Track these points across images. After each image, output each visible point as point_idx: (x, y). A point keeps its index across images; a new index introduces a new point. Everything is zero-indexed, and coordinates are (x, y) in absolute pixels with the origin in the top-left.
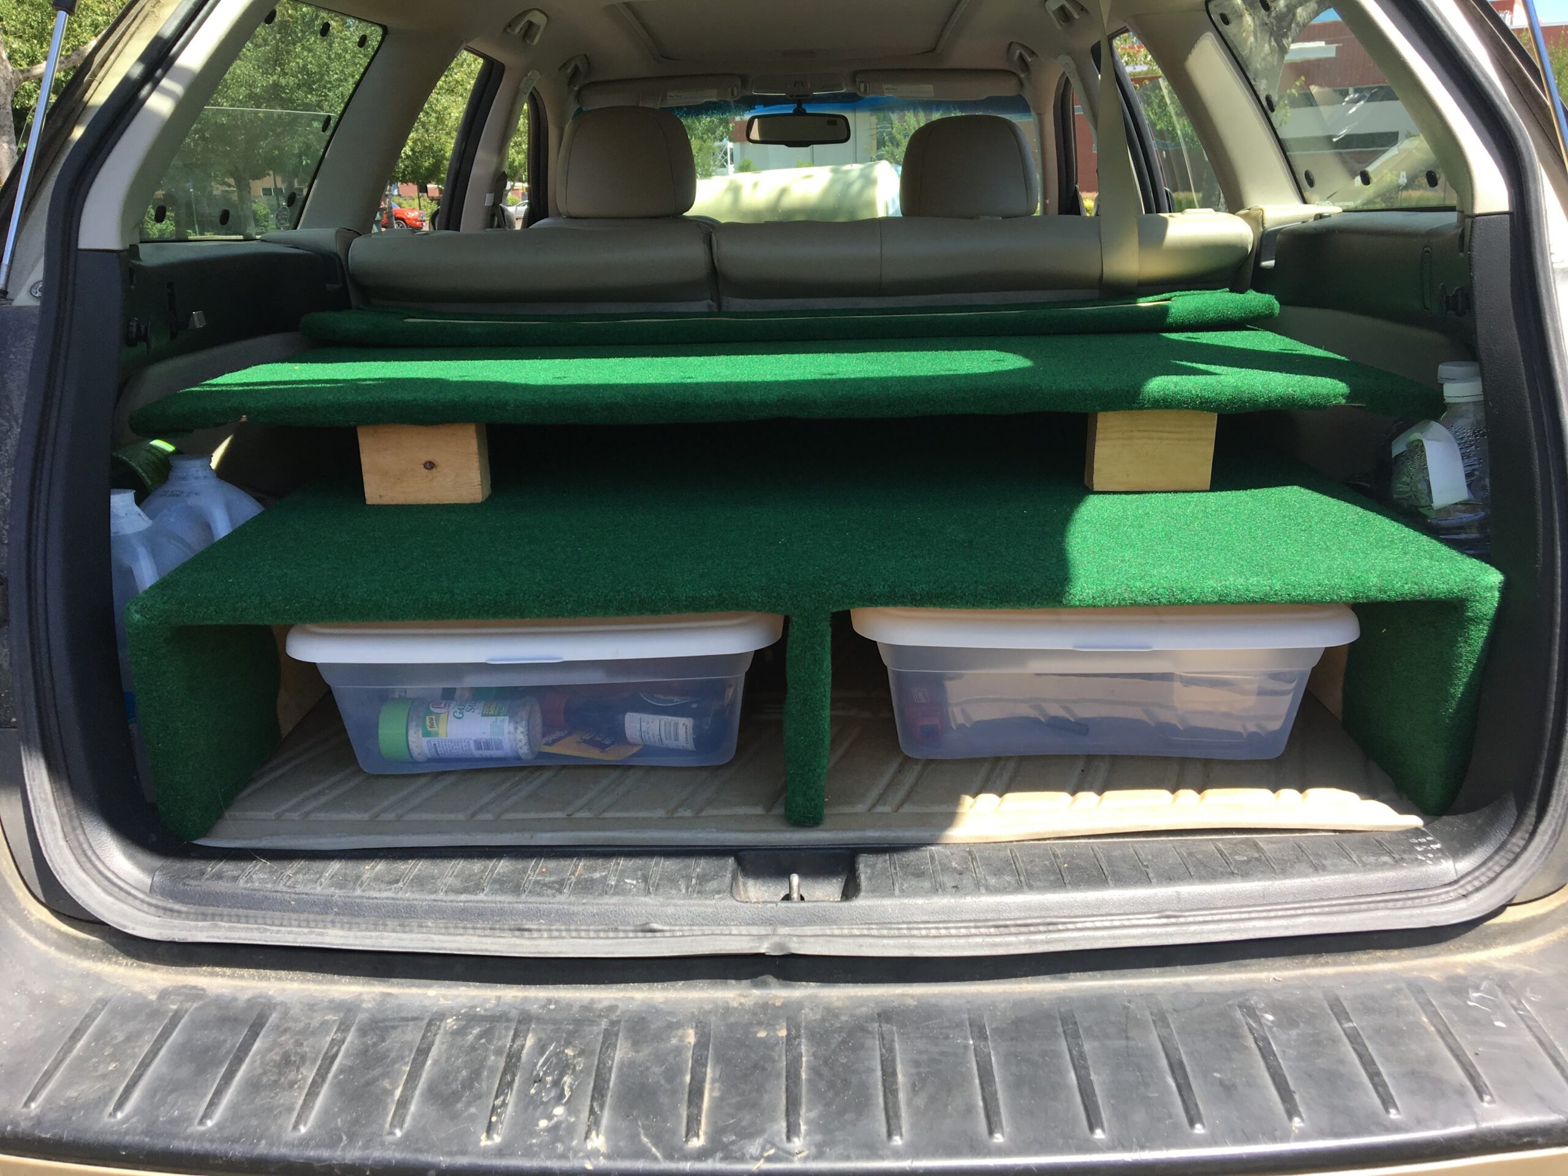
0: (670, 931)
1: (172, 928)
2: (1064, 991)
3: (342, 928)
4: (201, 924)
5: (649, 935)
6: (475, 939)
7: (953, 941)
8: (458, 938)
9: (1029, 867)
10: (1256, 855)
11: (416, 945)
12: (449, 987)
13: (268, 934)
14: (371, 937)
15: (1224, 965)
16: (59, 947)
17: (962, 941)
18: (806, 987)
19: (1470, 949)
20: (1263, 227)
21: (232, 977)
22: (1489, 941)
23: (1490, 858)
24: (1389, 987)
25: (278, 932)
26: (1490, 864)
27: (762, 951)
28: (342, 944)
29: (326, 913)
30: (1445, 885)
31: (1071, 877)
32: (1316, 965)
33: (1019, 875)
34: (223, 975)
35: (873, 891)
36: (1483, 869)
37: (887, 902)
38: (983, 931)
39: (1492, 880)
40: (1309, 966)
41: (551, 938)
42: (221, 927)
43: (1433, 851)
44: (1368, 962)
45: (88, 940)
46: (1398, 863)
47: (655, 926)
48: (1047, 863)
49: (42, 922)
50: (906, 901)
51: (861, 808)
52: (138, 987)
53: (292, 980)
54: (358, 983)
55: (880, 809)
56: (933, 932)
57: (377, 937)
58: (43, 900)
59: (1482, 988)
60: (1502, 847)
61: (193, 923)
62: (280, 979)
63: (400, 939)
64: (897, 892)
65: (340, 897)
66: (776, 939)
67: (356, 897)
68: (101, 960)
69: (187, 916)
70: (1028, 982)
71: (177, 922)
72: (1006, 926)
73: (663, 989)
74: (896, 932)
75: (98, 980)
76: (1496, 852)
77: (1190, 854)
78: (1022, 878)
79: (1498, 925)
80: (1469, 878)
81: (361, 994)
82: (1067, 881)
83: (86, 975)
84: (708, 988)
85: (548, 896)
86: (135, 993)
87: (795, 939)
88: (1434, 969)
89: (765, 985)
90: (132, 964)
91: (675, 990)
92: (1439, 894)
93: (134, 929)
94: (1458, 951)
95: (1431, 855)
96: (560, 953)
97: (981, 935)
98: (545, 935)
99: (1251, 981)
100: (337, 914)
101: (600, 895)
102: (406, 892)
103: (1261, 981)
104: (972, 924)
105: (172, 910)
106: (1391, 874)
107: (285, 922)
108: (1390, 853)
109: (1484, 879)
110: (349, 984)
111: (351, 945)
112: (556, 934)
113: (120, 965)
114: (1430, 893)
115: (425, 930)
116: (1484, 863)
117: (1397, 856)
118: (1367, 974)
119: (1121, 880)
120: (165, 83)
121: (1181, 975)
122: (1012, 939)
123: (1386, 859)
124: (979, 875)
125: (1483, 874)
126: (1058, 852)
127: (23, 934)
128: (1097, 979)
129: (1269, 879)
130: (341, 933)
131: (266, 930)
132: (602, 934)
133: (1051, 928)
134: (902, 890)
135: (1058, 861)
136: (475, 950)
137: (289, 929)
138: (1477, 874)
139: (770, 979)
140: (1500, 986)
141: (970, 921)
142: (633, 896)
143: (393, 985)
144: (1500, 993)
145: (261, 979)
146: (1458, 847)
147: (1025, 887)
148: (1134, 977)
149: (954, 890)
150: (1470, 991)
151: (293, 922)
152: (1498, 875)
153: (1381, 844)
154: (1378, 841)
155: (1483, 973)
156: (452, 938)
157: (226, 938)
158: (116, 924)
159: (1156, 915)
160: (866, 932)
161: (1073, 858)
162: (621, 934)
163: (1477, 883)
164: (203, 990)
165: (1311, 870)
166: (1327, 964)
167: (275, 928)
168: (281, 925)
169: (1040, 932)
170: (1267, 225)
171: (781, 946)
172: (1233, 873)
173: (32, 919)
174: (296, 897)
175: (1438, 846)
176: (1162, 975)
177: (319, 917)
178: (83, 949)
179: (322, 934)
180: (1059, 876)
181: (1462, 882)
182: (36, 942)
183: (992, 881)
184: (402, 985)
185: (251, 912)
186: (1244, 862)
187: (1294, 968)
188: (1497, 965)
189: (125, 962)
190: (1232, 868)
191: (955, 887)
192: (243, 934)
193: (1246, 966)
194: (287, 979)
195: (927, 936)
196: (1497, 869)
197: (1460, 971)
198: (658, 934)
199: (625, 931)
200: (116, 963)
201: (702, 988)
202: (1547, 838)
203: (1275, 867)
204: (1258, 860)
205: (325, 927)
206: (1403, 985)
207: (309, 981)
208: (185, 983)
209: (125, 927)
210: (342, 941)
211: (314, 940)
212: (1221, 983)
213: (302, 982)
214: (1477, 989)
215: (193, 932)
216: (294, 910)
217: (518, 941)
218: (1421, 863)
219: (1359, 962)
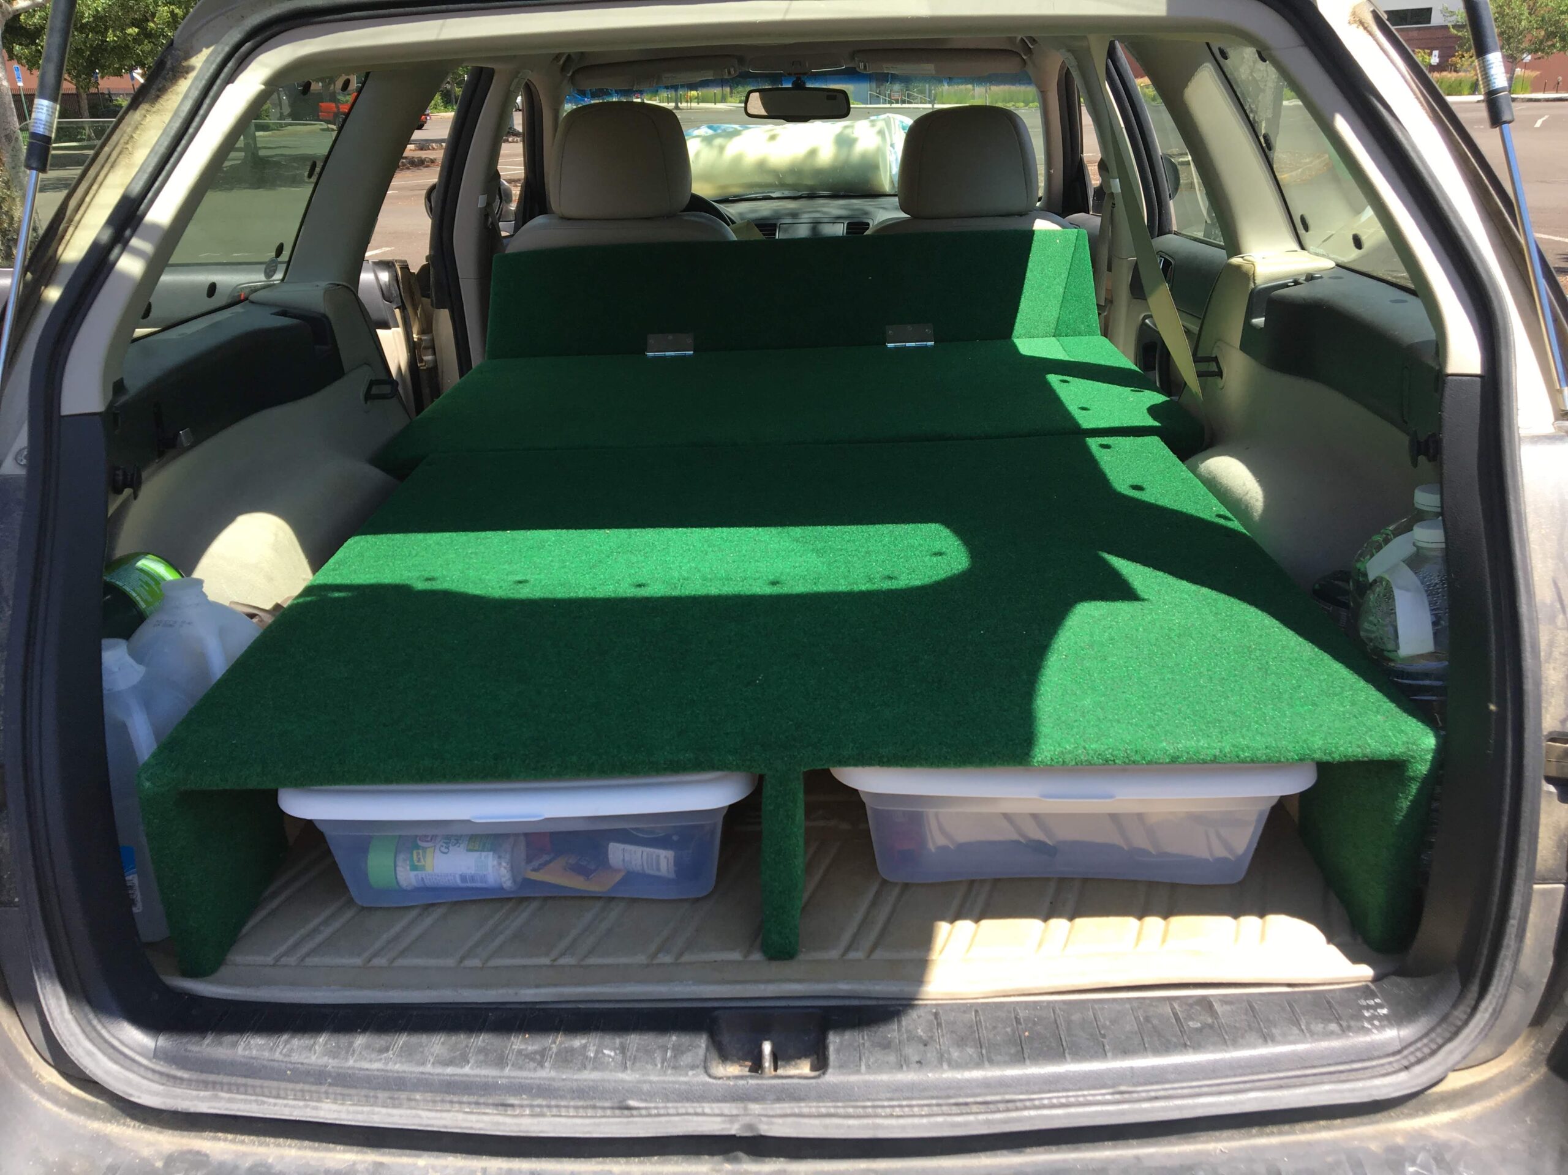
0: (646, 1108)
1: (176, 1097)
2: (1021, 1164)
3: (335, 1101)
4: (202, 1094)
5: (626, 1112)
6: (461, 1116)
7: (916, 1121)
8: (445, 1115)
9: (991, 1036)
10: (1210, 1021)
11: (405, 1122)
12: (437, 1157)
13: (266, 1106)
14: (362, 1113)
15: (1173, 1138)
16: (71, 1109)
17: (925, 1120)
18: (775, 1162)
19: (1410, 1116)
20: (1255, 283)
21: (233, 1141)
22: (1427, 1109)
23: (1432, 1030)
24: (1329, 1159)
25: (275, 1105)
26: (1433, 1035)
27: (733, 1132)
28: (336, 1119)
29: (321, 1084)
30: (1388, 1055)
31: (1031, 1049)
32: (1261, 1135)
33: (981, 1047)
34: (225, 1140)
35: (841, 1067)
36: (1425, 1041)
37: (853, 1078)
38: (945, 1109)
39: (1433, 1053)
40: (1254, 1136)
41: (532, 1115)
42: (222, 1098)
43: (1381, 1018)
44: (1312, 1131)
45: (97, 1103)
46: (1345, 1030)
47: (632, 1103)
48: (1009, 1030)
49: (53, 1085)
50: (871, 1078)
51: (834, 954)
52: (146, 1152)
53: (290, 1146)
54: (352, 1151)
55: (852, 955)
56: (898, 1111)
57: (368, 1113)
58: (52, 1063)
59: (1418, 1161)
60: (1444, 1019)
61: (195, 1093)
62: (279, 1145)
63: (390, 1115)
64: (863, 1067)
65: (333, 1067)
66: (747, 1120)
67: (349, 1068)
68: (110, 1121)
69: (189, 1083)
70: (987, 1157)
71: (179, 1091)
72: (966, 1104)
73: (640, 1163)
74: (860, 1111)
75: (108, 1142)
76: (1439, 1024)
77: (1147, 1019)
78: (984, 1051)
79: (1437, 1093)
80: (1411, 1049)
81: (354, 1163)
82: (1026, 1056)
83: (97, 1138)
84: (682, 1162)
85: (530, 1070)
86: (143, 1159)
87: (764, 1119)
88: (1374, 1138)
89: (736, 1160)
90: (139, 1126)
91: (651, 1163)
92: (1382, 1065)
93: (139, 1097)
94: (1398, 1118)
95: (1376, 1023)
96: (541, 1132)
97: (943, 1114)
98: (527, 1112)
99: (1199, 1153)
100: (330, 1085)
101: (579, 1070)
102: (395, 1064)
103: (1208, 1153)
104: (934, 1102)
105: (175, 1078)
106: (1336, 1044)
107: (282, 1093)
108: (1338, 1019)
109: (1426, 1050)
110: (344, 1151)
111: (344, 1120)
112: (538, 1110)
113: (129, 1126)
114: (1374, 1063)
115: (413, 1104)
116: (1426, 1035)
117: (1344, 1024)
118: (1309, 1144)
119: (1079, 1053)
120: (135, 242)
121: (1133, 1147)
122: (971, 1118)
123: (1333, 1026)
124: (942, 1047)
125: (1426, 1045)
126: (1022, 1014)
127: (36, 1097)
128: (1052, 1152)
129: (1221, 1051)
130: (335, 1107)
131: (263, 1103)
132: (581, 1112)
133: (1010, 1105)
134: (868, 1067)
135: (1020, 1027)
136: (461, 1128)
137: (285, 1102)
138: (1419, 1045)
139: (741, 1154)
140: (1435, 1159)
141: (932, 1098)
142: (611, 1071)
143: (383, 1154)
144: (1434, 1168)
145: (261, 1144)
146: (1401, 1015)
147: (986, 1063)
148: (1088, 1150)
149: (917, 1066)
150: (1407, 1164)
151: (289, 1092)
152: (1440, 1047)
153: (1330, 1006)
154: (1329, 1002)
155: (1420, 1144)
156: (439, 1115)
157: (226, 1109)
158: (123, 1092)
159: (1110, 1091)
160: (832, 1110)
161: (1035, 1023)
162: (600, 1113)
163: (1419, 1055)
164: (206, 1155)
165: (1260, 1041)
166: (1272, 1134)
167: (272, 1101)
168: (278, 1097)
169: (999, 1111)
170: (1259, 281)
171: (750, 1127)
172: (1185, 1046)
173: (44, 1082)
174: (291, 1066)
175: (1385, 1011)
176: (1115, 1148)
177: (314, 1088)
178: (92, 1112)
179: (315, 1108)
180: (1020, 1048)
181: (1405, 1053)
182: (49, 1105)
183: (955, 1054)
184: (393, 1155)
185: (250, 1081)
186: (1196, 1029)
187: (1241, 1139)
188: (1434, 1133)
189: (132, 1123)
190: (1185, 1038)
191: (919, 1062)
192: (242, 1106)
193: (1195, 1137)
194: (285, 1146)
195: (891, 1116)
196: (1440, 1041)
197: (1400, 1140)
198: (635, 1112)
199: (603, 1108)
200: (124, 1124)
201: (676, 1163)
202: (1487, 1015)
203: (1227, 1037)
204: (1211, 1027)
205: (319, 1100)
206: (1343, 1158)
207: (306, 1148)
208: (190, 1147)
209: (131, 1095)
210: (335, 1116)
211: (309, 1114)
212: (1169, 1156)
213: (299, 1148)
214: (1413, 1163)
215: (196, 1102)
216: (290, 1080)
217: (501, 1119)
218: (1367, 1031)
219: (1303, 1131)
